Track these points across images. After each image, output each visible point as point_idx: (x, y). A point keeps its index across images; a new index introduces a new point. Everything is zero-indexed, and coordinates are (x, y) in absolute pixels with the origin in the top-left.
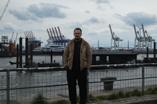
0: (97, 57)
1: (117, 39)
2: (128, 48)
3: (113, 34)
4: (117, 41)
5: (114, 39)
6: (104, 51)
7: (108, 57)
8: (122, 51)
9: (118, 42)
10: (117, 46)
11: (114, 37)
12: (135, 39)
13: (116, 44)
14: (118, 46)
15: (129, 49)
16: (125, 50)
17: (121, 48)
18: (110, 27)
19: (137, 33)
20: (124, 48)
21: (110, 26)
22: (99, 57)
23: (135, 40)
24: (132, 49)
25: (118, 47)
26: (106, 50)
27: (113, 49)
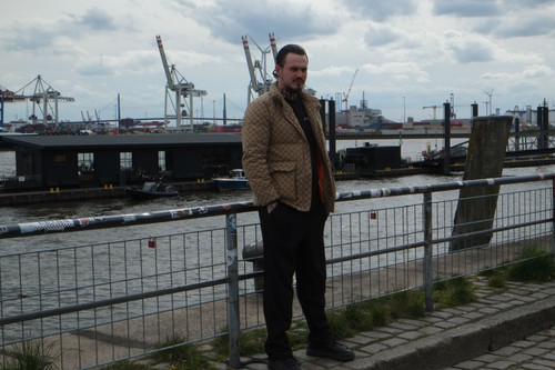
0: (122, 155)
1: (185, 90)
2: (225, 120)
3: (169, 71)
4: (185, 96)
5: (174, 88)
6: (141, 133)
7: (162, 154)
8: (205, 130)
9: (188, 99)
10: (184, 113)
11: (176, 83)
12: (250, 88)
13: (183, 106)
14: (191, 113)
15: (228, 123)
16: (216, 128)
17: (200, 122)
18: (161, 47)
19: (253, 66)
20: (212, 122)
21: (159, 42)
22: (129, 155)
23: (250, 92)
24: (237, 122)
25: (191, 118)
26: (148, 130)
27: (173, 124)
